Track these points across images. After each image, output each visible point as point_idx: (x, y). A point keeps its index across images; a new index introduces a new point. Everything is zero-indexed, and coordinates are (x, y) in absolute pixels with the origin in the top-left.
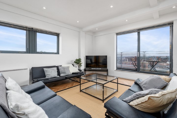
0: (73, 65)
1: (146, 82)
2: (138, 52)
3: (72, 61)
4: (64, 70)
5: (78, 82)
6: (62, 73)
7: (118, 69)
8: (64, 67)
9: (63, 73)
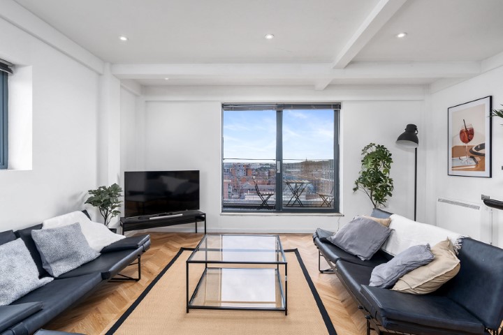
0: (85, 212)
1: (352, 233)
2: (279, 162)
3: (74, 197)
4: (66, 243)
5: (131, 279)
6: (54, 262)
7: (227, 207)
8: (61, 229)
9: (61, 259)
